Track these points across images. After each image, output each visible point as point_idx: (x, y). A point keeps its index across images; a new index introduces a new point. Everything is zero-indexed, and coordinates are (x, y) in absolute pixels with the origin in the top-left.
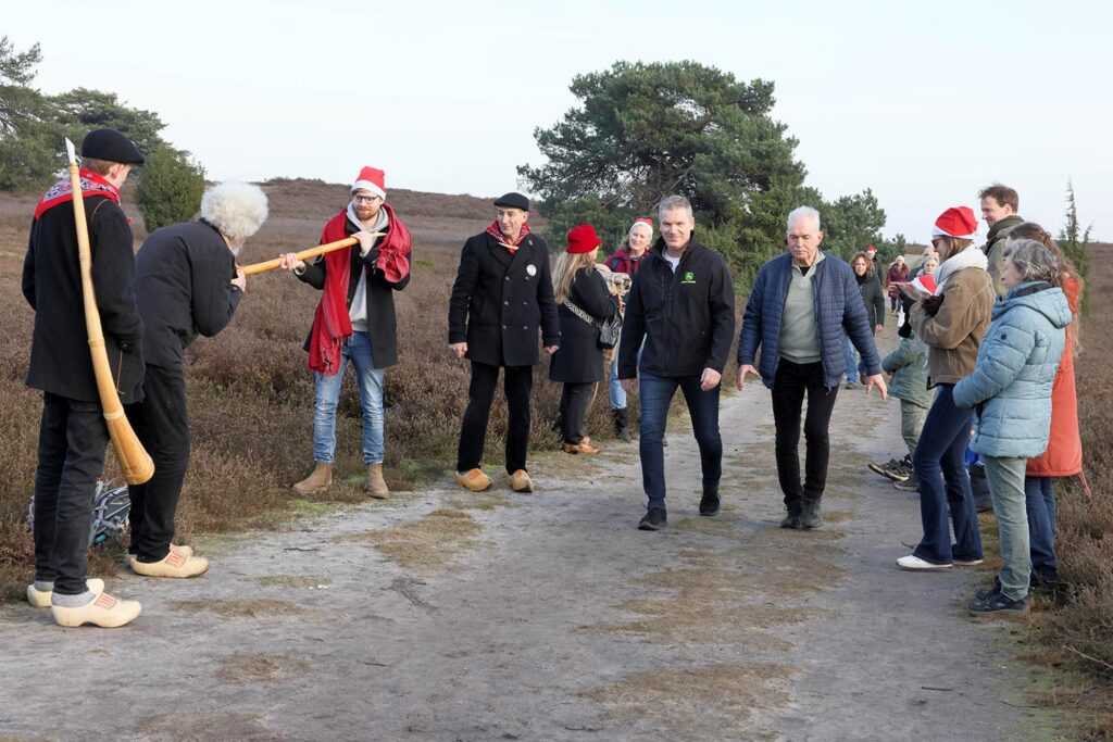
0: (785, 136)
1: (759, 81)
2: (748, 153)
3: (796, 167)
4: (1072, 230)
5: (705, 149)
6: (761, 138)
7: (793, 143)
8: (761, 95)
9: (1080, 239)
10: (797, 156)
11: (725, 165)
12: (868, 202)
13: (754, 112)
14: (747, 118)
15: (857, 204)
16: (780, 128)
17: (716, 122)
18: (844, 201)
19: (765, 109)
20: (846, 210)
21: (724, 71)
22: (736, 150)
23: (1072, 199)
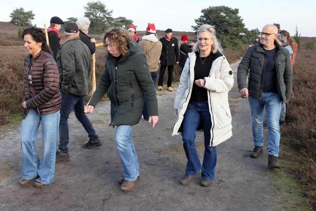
0: (241, 19)
1: (236, 9)
2: (234, 22)
3: (243, 24)
4: (297, 34)
5: (226, 21)
6: (236, 19)
7: (242, 20)
8: (236, 11)
9: (298, 36)
10: (243, 22)
11: (229, 24)
12: (257, 30)
13: (235, 14)
14: (234, 15)
15: (255, 31)
16: (240, 17)
17: (228, 16)
18: (252, 30)
19: (237, 14)
20: (253, 32)
21: (229, 7)
22: (231, 21)
23: (297, 28)
